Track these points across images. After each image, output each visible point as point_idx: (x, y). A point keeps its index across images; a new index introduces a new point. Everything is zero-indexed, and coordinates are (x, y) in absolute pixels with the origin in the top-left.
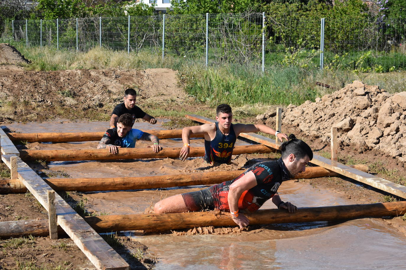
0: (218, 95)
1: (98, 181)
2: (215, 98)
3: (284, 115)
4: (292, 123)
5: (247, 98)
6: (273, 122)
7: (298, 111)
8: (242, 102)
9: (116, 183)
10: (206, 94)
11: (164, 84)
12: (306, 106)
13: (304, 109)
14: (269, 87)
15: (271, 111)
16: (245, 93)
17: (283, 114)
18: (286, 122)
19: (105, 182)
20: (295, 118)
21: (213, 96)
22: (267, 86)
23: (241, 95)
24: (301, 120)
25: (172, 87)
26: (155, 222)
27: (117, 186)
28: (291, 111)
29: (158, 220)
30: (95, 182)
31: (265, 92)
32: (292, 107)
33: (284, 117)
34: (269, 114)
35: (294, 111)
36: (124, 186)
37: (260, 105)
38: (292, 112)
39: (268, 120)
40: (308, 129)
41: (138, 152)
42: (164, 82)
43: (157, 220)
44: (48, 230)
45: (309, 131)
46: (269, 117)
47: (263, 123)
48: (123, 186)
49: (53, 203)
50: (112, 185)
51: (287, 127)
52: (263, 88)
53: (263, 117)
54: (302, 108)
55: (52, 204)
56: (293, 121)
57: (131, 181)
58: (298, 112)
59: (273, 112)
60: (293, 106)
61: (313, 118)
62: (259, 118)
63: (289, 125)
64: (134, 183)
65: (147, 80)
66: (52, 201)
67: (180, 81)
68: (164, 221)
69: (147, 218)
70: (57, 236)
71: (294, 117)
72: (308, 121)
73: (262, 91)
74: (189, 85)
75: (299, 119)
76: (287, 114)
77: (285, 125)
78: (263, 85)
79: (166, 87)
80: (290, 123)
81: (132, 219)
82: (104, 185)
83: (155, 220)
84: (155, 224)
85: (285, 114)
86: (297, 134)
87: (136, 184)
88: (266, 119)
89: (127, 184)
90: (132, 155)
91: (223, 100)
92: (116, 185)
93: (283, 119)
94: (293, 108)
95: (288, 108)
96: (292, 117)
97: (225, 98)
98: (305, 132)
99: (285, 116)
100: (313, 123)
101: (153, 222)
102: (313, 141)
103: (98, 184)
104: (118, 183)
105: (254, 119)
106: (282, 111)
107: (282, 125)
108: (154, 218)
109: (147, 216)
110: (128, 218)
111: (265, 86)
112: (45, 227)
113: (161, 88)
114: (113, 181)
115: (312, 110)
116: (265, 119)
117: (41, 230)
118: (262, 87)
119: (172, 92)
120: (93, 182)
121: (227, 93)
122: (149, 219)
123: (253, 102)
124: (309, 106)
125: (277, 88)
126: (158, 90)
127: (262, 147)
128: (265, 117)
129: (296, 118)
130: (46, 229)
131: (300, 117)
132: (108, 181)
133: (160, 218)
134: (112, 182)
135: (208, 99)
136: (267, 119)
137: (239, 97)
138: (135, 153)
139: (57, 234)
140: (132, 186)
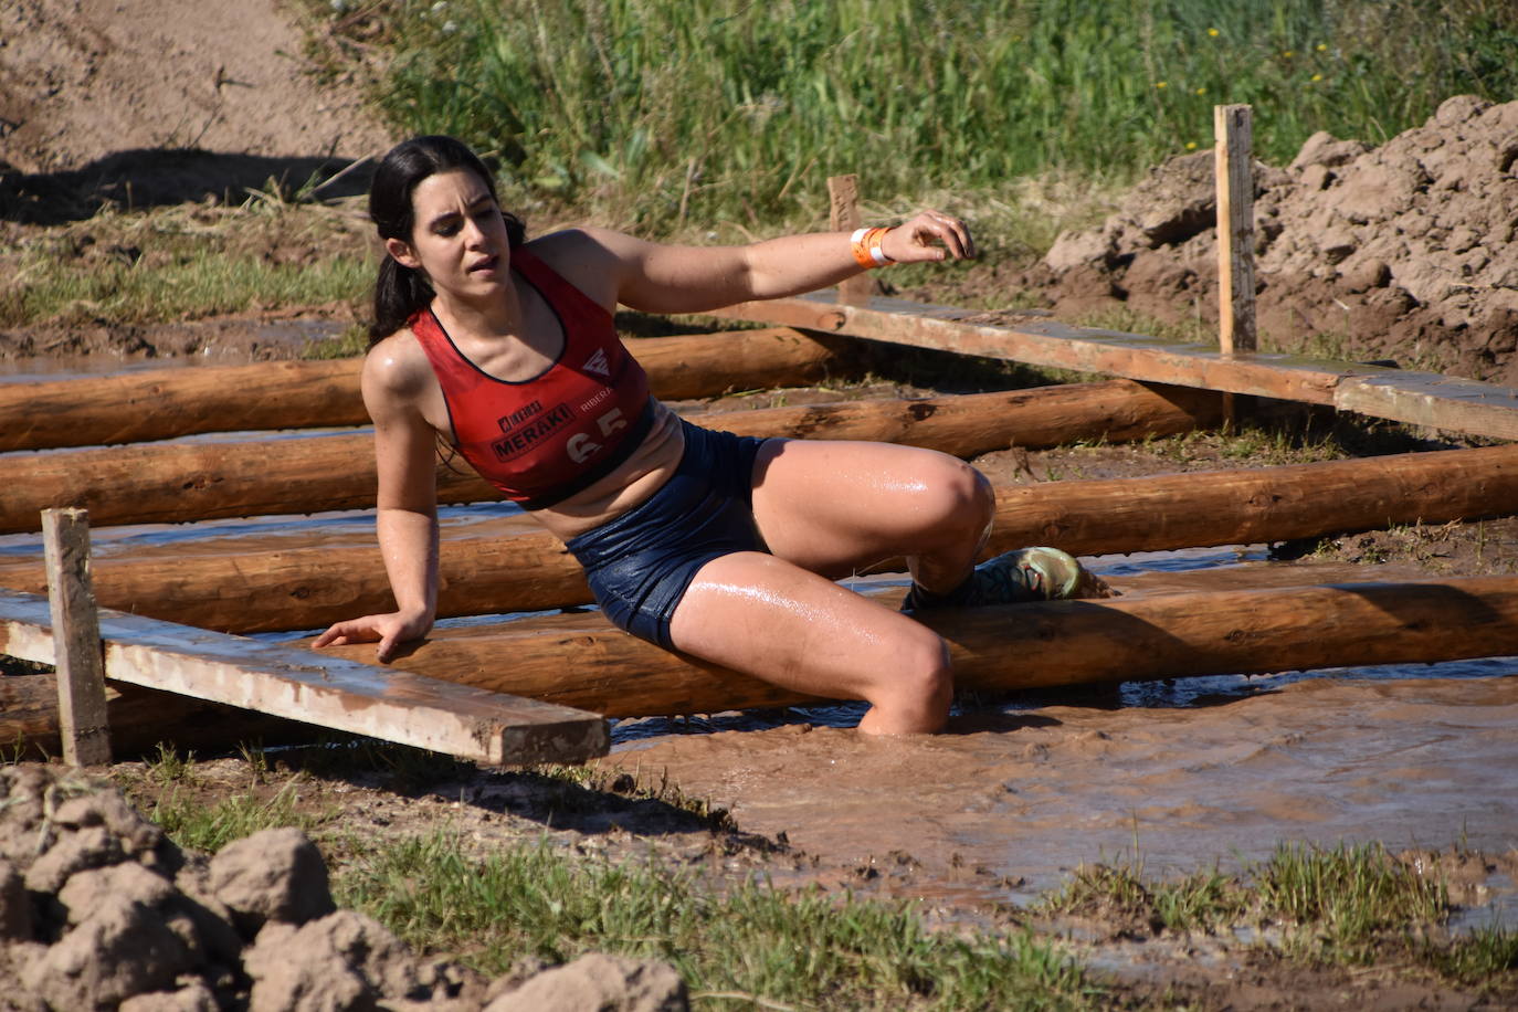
0: (682, 130)
1: (140, 578)
2: (663, 154)
3: (1272, 223)
4: (1340, 268)
5: (943, 137)
6: (1188, 273)
7: (1377, 182)
8: (902, 171)
9: (251, 584)
10: (580, 126)
11: (190, 65)
12: (1449, 135)
13: (1429, 161)
14: (1125, 38)
15: (1166, 192)
16: (916, 101)
17: (1259, 211)
18: (1288, 270)
19: (183, 584)
20: (1357, 230)
21: (644, 138)
22: (1108, 33)
23: (890, 110)
24: (1405, 238)
25: (265, 86)
26: (603, 669)
27: (257, 605)
28: (1326, 186)
29: (620, 662)
30: (126, 581)
31: (1094, 78)
32: (1329, 152)
33: (1272, 233)
34: (1152, 222)
35: (1346, 188)
36: (305, 603)
37: (1060, 189)
38: (1333, 194)
39: (1150, 264)
40: (1457, 283)
41: (271, 465)
42: (190, 47)
43: (610, 663)
44: (55, 725)
45: (1464, 297)
46: (1155, 247)
47: (1103, 287)
48: (295, 601)
49: (79, 572)
50: (232, 595)
51: (1300, 306)
52: (1073, 44)
53: (1101, 249)
54: (1417, 153)
55: (74, 580)
56: (1343, 253)
57: (343, 568)
58: (1382, 189)
59: (1179, 207)
60: (1341, 147)
61: (1498, 208)
62: (1073, 261)
63: (1317, 291)
64: (363, 584)
65: (34, 29)
66: (78, 562)
67: (323, 29)
68: (649, 666)
69: (558, 650)
70: (106, 752)
71: (1353, 221)
72: (1460, 236)
73: (1060, 81)
74: (413, 63)
75: (1391, 232)
76: (1292, 209)
77: (1282, 289)
78: (1061, 25)
79: (210, 86)
80: (1322, 271)
81: (482, 659)
82: (179, 596)
83: (598, 663)
84: (602, 680)
85: (1275, 213)
86: (1380, 328)
87: (372, 586)
88: (1128, 260)
89: (317, 590)
90: (234, 487)
91: (736, 167)
92: (255, 595)
93: (1262, 251)
94: (1340, 160)
95: (1300, 169)
96: (1336, 228)
97: (756, 145)
98: (1435, 310)
99: (1280, 229)
100: (1496, 246)
101: (590, 671)
102: (1500, 359)
103: (147, 590)
104: (268, 582)
105: (1029, 274)
106: (1259, 193)
107: (1261, 288)
108: (591, 650)
109: (554, 644)
110: (459, 655)
111: (1088, 32)
112: (34, 707)
113: (172, 100)
114: (232, 573)
115: (1491, 153)
116: (1116, 261)
117: (18, 725)
118: (1058, 43)
119: (271, 126)
120: (111, 580)
121: (761, 109)
122: (570, 658)
123: (997, 173)
124: (1471, 136)
125: (1191, 43)
126: (149, 112)
127: (1126, 395)
128: (1114, 244)
129: (1370, 229)
130: (44, 720)
131: (1402, 222)
132: (205, 577)
133: (625, 649)
134: (229, 582)
135: (601, 166)
136: (1136, 265)
137: (871, 133)
138: (250, 472)
139: (104, 738)
140: (349, 599)
